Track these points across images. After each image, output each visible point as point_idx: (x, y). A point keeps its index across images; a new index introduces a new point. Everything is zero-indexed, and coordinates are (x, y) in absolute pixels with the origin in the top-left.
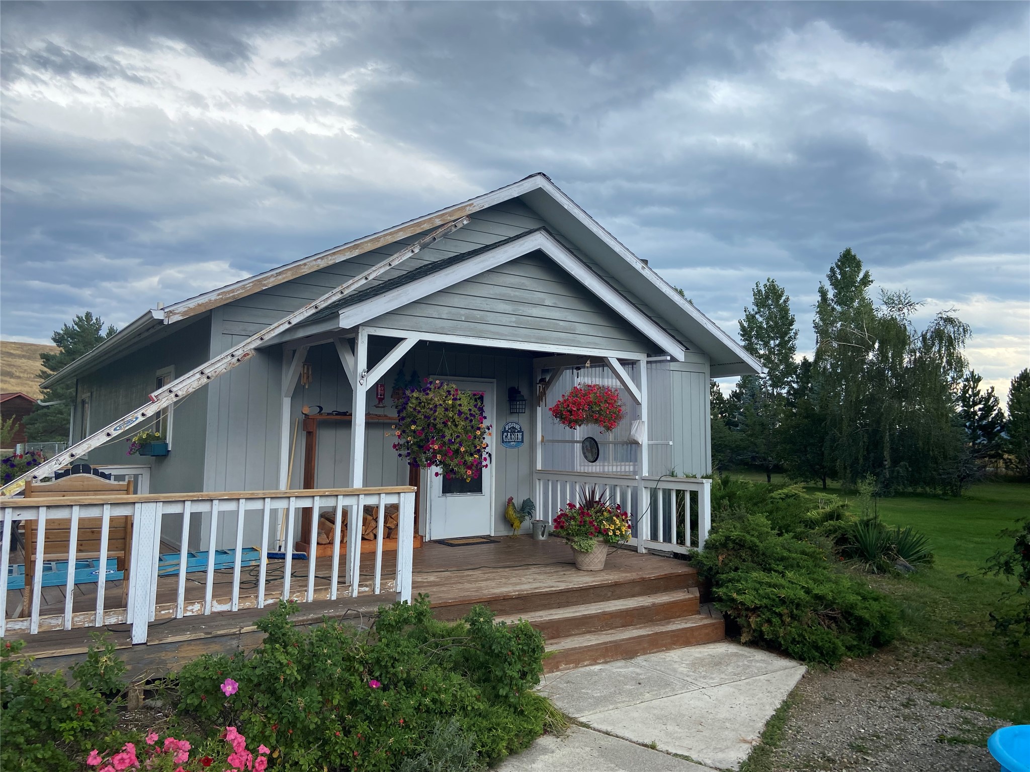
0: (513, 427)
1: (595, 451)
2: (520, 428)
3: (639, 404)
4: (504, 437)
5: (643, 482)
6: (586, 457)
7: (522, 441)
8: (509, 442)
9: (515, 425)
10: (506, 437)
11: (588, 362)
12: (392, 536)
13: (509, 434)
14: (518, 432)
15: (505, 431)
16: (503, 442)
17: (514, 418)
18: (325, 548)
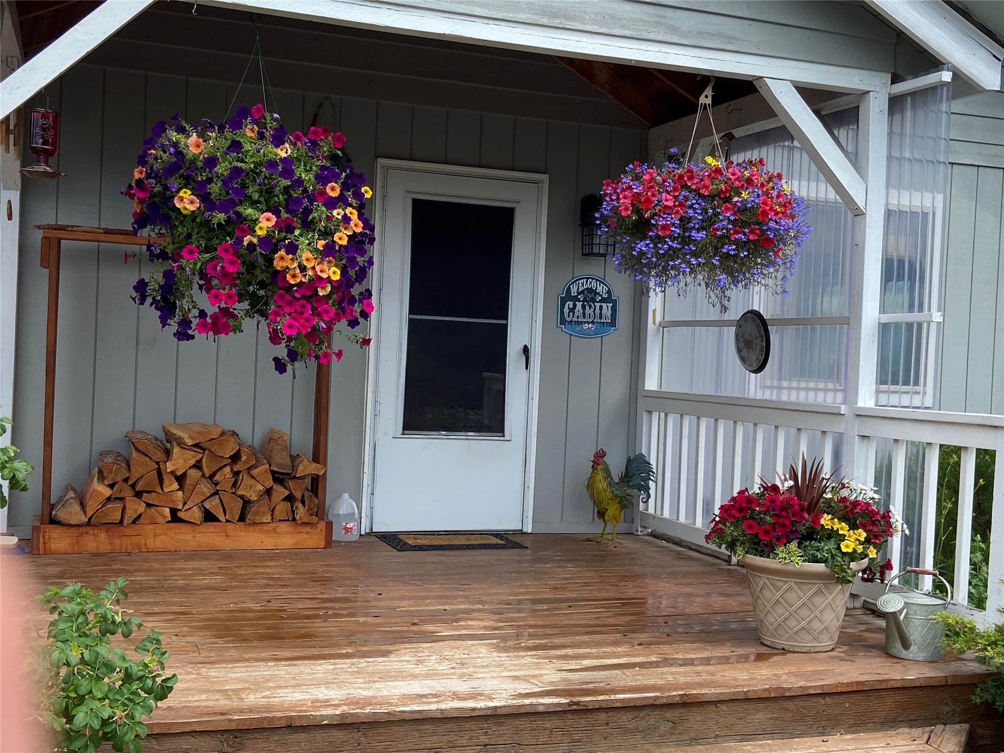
0: (590, 290)
1: (759, 344)
2: (609, 292)
3: (859, 213)
4: (566, 310)
5: (858, 421)
6: (743, 359)
7: (613, 323)
8: (579, 323)
9: (594, 285)
10: (572, 310)
11: (709, 91)
12: (250, 516)
13: (579, 305)
14: (603, 300)
15: (568, 297)
16: (563, 321)
17: (594, 268)
18: (81, 535)
